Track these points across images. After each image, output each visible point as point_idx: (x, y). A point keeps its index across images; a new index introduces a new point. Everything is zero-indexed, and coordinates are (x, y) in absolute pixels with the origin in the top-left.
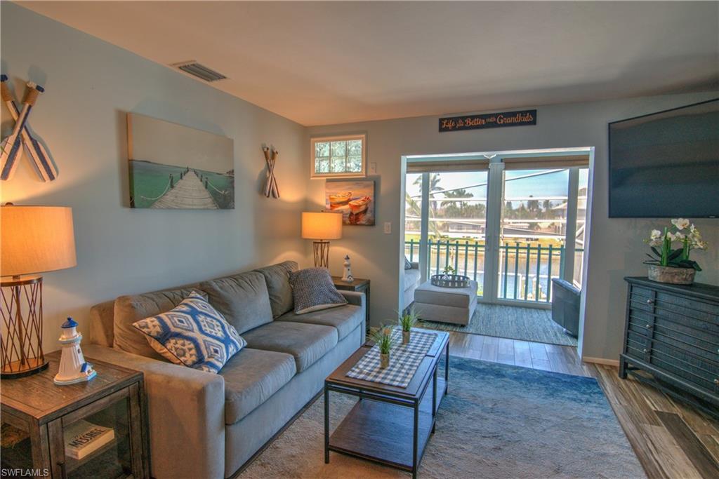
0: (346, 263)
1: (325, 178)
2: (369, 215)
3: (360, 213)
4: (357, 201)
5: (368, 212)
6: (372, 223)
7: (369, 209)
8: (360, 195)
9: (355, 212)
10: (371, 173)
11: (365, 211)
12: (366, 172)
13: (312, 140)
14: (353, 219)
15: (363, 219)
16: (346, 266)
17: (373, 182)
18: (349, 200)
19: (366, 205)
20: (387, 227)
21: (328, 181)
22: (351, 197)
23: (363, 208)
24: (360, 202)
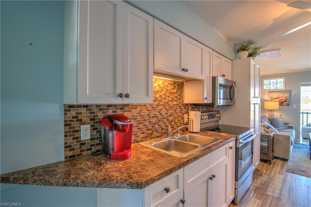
0: (280, 117)
1: (268, 91)
2: (287, 102)
3: (284, 101)
4: (282, 98)
5: (287, 101)
6: (288, 105)
7: (287, 100)
8: (283, 96)
9: (281, 101)
10: (288, 89)
11: (286, 101)
12: (286, 89)
13: (263, 79)
14: (281, 104)
15: (285, 104)
16: (280, 118)
17: (289, 92)
18: (279, 98)
19: (286, 99)
20: (295, 106)
21: (269, 92)
22: (280, 97)
23: (285, 100)
24: (283, 98)
